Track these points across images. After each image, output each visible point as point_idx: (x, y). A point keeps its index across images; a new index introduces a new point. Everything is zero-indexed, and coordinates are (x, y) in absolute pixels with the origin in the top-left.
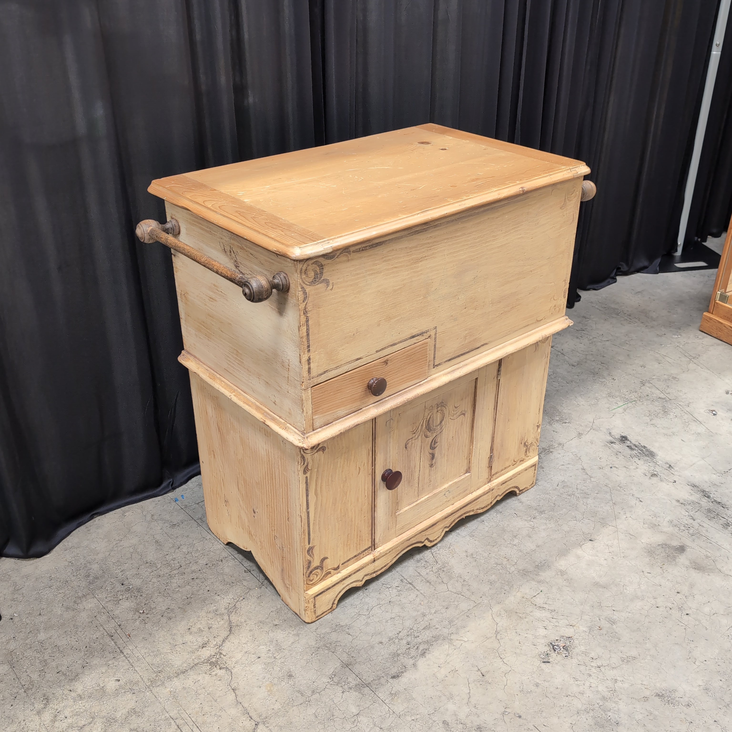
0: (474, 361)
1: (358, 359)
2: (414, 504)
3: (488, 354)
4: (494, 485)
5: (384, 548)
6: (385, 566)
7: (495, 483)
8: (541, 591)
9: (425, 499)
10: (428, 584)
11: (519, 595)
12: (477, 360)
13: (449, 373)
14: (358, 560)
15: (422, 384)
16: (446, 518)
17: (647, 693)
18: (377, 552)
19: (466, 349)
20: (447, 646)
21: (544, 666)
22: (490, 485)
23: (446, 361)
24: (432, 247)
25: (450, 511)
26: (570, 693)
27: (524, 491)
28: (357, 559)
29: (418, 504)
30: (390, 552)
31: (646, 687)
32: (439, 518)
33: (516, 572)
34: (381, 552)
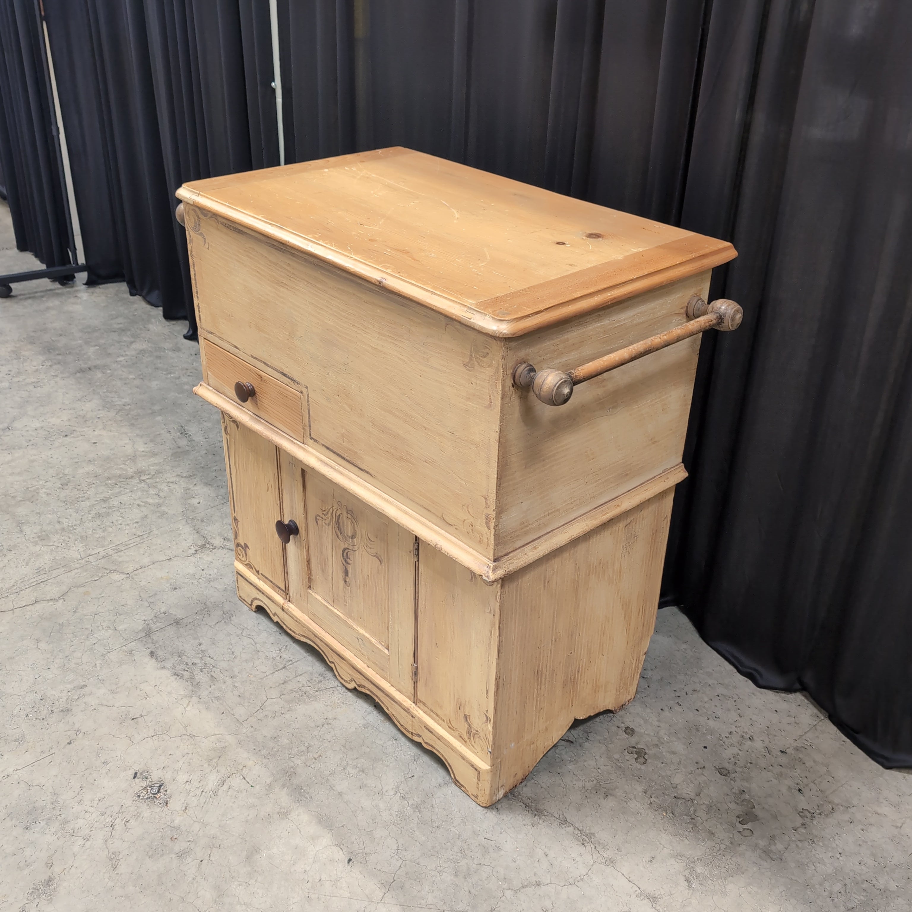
0: (351, 479)
1: (236, 347)
2: (326, 604)
3: (368, 489)
4: (415, 712)
5: (293, 610)
6: (293, 632)
7: (419, 713)
8: (252, 786)
9: (336, 613)
10: (282, 682)
11: (250, 763)
12: (355, 482)
13: (322, 461)
14: (273, 589)
15: (295, 443)
16: (353, 668)
17: (57, 869)
18: (288, 605)
19: (346, 455)
20: (183, 693)
21: (132, 772)
22: (412, 707)
23: (323, 445)
24: (292, 279)
25: (359, 667)
26: (84, 790)
27: (463, 788)
28: (273, 587)
29: (327, 607)
30: (296, 621)
31: (67, 870)
32: (346, 656)
33: (292, 764)
34: (290, 609)
